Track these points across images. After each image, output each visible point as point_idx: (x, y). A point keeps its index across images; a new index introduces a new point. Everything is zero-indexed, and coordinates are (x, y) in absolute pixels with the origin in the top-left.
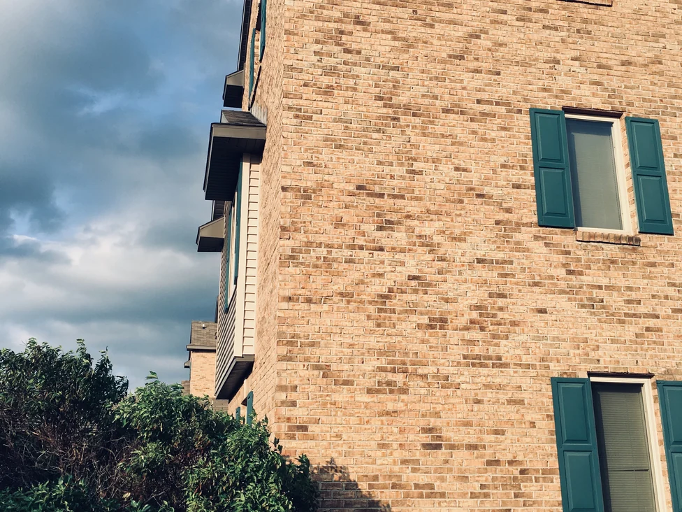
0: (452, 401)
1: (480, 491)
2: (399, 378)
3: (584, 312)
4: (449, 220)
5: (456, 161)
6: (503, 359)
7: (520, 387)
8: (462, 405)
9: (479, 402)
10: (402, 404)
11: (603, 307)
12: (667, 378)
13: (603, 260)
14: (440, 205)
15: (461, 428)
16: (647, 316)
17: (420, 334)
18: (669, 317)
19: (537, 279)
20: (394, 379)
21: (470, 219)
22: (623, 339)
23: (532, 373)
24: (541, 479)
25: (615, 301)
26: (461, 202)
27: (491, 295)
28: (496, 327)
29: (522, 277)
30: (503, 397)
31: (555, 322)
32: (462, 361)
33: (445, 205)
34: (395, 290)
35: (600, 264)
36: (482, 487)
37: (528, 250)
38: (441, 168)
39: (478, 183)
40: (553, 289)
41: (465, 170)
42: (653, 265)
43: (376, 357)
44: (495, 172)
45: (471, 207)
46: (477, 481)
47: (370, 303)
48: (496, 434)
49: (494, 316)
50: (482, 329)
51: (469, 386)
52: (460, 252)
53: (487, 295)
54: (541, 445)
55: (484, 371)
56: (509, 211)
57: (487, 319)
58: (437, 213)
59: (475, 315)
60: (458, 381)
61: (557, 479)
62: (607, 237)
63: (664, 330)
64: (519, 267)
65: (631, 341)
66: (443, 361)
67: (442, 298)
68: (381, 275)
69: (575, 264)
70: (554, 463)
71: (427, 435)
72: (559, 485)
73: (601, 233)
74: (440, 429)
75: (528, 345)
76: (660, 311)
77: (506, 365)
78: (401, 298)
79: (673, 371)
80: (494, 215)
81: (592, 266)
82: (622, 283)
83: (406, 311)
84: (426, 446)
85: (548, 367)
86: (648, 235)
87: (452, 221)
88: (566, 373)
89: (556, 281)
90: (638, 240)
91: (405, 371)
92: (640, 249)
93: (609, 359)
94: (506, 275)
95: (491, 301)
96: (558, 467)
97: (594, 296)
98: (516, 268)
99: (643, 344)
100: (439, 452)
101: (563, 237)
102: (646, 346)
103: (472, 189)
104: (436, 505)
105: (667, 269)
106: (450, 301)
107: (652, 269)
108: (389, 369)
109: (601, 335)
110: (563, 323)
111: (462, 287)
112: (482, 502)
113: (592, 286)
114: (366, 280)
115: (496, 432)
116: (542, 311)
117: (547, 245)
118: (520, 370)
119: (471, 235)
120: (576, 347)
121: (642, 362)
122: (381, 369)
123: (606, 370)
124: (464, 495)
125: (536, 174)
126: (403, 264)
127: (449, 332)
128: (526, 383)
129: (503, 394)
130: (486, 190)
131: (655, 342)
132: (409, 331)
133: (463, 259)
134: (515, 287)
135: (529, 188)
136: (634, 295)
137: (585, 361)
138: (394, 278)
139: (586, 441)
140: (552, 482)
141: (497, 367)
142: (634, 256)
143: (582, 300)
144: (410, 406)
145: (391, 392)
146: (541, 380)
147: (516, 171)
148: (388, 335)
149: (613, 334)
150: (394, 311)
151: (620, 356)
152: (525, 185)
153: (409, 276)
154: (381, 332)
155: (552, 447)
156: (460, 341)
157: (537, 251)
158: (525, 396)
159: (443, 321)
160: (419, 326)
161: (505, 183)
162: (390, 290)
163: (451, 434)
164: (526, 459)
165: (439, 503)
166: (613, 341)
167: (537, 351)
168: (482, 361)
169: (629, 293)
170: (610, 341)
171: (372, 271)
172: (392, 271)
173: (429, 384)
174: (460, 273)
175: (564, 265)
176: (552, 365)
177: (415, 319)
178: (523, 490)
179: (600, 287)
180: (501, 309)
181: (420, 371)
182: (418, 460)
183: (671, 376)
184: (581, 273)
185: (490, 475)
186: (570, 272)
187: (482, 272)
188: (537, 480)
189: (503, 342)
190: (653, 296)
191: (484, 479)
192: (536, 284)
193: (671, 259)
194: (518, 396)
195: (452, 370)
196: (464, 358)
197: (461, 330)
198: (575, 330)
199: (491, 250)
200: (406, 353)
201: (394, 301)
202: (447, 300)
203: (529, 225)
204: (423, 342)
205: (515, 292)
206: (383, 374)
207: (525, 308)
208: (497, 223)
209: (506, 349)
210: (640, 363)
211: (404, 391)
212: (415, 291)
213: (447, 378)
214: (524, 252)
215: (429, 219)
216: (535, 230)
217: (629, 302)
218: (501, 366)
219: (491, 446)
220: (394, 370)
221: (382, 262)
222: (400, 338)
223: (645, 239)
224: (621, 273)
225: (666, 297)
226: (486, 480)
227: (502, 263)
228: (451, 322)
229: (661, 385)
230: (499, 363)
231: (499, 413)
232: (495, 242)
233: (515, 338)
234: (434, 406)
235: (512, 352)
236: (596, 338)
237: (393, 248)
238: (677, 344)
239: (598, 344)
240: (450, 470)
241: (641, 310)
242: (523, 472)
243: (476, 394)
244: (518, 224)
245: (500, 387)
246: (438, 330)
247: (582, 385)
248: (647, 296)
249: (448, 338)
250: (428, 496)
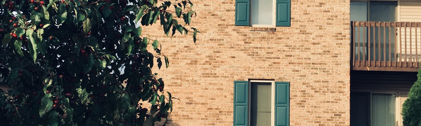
0: (197, 89)
1: (205, 118)
2: (179, 81)
3: (249, 57)
4: (200, 25)
5: (205, 2)
6: (217, 74)
7: (222, 84)
8: (200, 90)
9: (207, 89)
10: (180, 90)
11: (257, 55)
12: (280, 81)
13: (260, 37)
14: (197, 19)
15: (200, 98)
16: (275, 58)
17: (187, 66)
18: (284, 58)
19: (233, 46)
20: (177, 82)
21: (208, 24)
22: (264, 67)
23: (227, 79)
24: (226, 114)
25: (262, 53)
26: (206, 18)
27: (214, 52)
28: (215, 63)
29: (227, 45)
30: (215, 87)
31: (238, 61)
32: (202, 75)
33: (199, 20)
34: (179, 51)
35: (258, 39)
36: (206, 116)
37: (230, 35)
38: (199, 5)
39: (213, 10)
40: (238, 49)
41: (208, 5)
42: (280, 38)
43: (171, 74)
44: (220, 5)
45: (209, 20)
46: (204, 115)
47: (170, 56)
48: (212, 100)
49: (215, 59)
50: (210, 64)
51: (203, 84)
52: (204, 36)
53: (213, 52)
54: (228, 103)
55: (209, 79)
56: (224, 20)
57: (212, 61)
58: (196, 23)
59: (208, 59)
60: (200, 82)
61: (232, 114)
62: (262, 29)
63: (281, 63)
64: (226, 41)
65: (267, 67)
66: (195, 75)
67: (196, 54)
68: (174, 46)
69: (248, 39)
70: (232, 109)
71: (187, 100)
72: (233, 116)
73: (259, 27)
74: (192, 98)
75: (227, 69)
76: (281, 56)
77: (218, 77)
78: (181, 54)
79: (282, 78)
80: (218, 22)
81: (255, 40)
82: (266, 46)
83: (183, 59)
84: (187, 103)
85: (233, 77)
86: (280, 27)
87: (202, 25)
88: (239, 79)
89: (240, 46)
90: (276, 29)
91: (181, 79)
92: (275, 33)
93: (257, 74)
94: (221, 45)
95: (214, 54)
96: (233, 110)
97: (254, 51)
98: (225, 42)
99: (271, 68)
100: (191, 105)
101: (244, 29)
102: (272, 69)
103: (210, 13)
104: (189, 121)
105: (286, 40)
106: (199, 54)
107: (279, 40)
108: (176, 78)
109: (255, 65)
110: (241, 61)
111: (204, 49)
112: (205, 121)
113: (254, 47)
114: (169, 48)
115: (212, 99)
116: (234, 57)
117: (238, 33)
118: (223, 78)
119: (208, 30)
120: (245, 70)
121: (270, 75)
122: (173, 78)
123: (256, 78)
124: (199, 119)
125: (236, 6)
126: (183, 42)
127: (198, 65)
128: (224, 83)
129: (216, 86)
130: (216, 13)
131: (276, 68)
132: (183, 65)
133: (205, 39)
134: (223, 49)
135: (233, 11)
136: (270, 50)
137: (248, 75)
138: (179, 47)
139: (245, 102)
140: (231, 115)
141: (214, 77)
142: (273, 35)
143: (249, 53)
144: (182, 91)
145: (176, 86)
146: (230, 82)
147: (228, 5)
148: (176, 67)
149: (260, 65)
150: (178, 59)
151: (262, 73)
152: (231, 10)
153: (184, 46)
154: (174, 66)
155: (232, 104)
156: (202, 69)
157: (234, 35)
158: (224, 87)
159: (196, 62)
160: (187, 64)
161: (223, 10)
162: (177, 51)
163: (196, 100)
164: (222, 108)
165: (190, 121)
166: (260, 68)
167: (230, 71)
168: (209, 75)
169: (269, 50)
170: (258, 68)
171: (171, 45)
172: (178, 45)
173: (189, 83)
174: (203, 45)
175: (244, 40)
176: (235, 76)
177: (186, 61)
178: (220, 118)
179: (257, 48)
180: (218, 57)
181: (186, 79)
182: (184, 108)
183: (281, 80)
184: (250, 43)
185: (209, 113)
186: (245, 43)
187: (212, 44)
188: (225, 115)
189: (218, 69)
190: (278, 51)
191: (206, 114)
192: (232, 48)
193: (288, 36)
194: (221, 87)
195: (198, 78)
196: (203, 74)
197: (202, 65)
198: (245, 64)
199: (216, 35)
200: (182, 73)
201: (179, 55)
202: (198, 54)
203: (232, 25)
204: (188, 69)
205: (224, 51)
206: (174, 80)
207: (227, 56)
208: (219, 25)
209: (218, 71)
210: (269, 75)
211: (181, 85)
212: (186, 51)
213: (196, 81)
214: (229, 36)
215: (193, 25)
216: (233, 27)
217: (268, 53)
218: (216, 77)
219: (210, 104)
220: (177, 79)
221: (175, 42)
222: (180, 68)
223: (278, 28)
224: (266, 42)
225: (284, 51)
226: (207, 114)
227: (220, 40)
228: (199, 62)
229: (276, 83)
230: (215, 76)
231: (214, 93)
232: (218, 32)
233: (222, 67)
234: (191, 90)
235: (220, 72)
236: (253, 67)
237: (179, 36)
238: (285, 68)
239: (253, 69)
240: (195, 111)
241: (273, 56)
242: (220, 112)
243: (206, 87)
244: (227, 25)
245: (215, 84)
246: (194, 65)
247: (245, 83)
248: (276, 51)
249: (197, 68)
250: (187, 119)
